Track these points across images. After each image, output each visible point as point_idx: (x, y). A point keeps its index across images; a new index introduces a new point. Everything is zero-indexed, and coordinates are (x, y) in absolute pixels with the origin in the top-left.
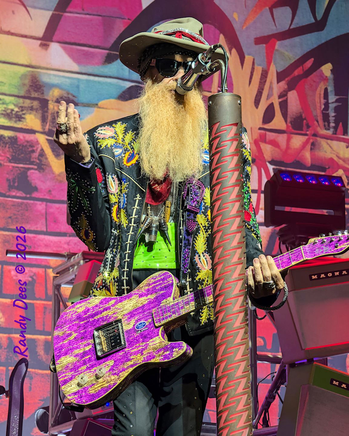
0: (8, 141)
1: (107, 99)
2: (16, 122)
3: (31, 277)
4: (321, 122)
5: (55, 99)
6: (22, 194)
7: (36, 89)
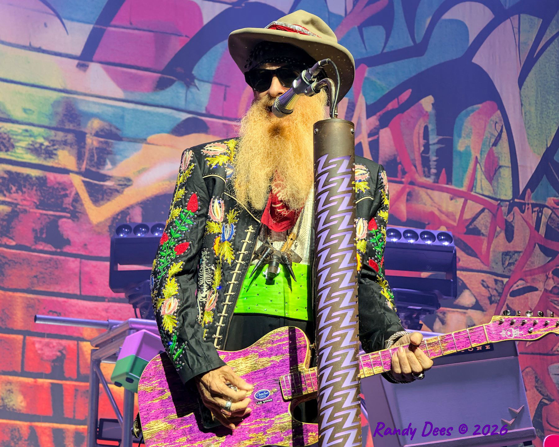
0: (35, 183)
1: (158, 133)
2: (45, 159)
3: (60, 351)
4: (419, 167)
5: (94, 132)
6: (51, 248)
7: (71, 119)
